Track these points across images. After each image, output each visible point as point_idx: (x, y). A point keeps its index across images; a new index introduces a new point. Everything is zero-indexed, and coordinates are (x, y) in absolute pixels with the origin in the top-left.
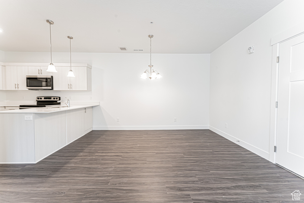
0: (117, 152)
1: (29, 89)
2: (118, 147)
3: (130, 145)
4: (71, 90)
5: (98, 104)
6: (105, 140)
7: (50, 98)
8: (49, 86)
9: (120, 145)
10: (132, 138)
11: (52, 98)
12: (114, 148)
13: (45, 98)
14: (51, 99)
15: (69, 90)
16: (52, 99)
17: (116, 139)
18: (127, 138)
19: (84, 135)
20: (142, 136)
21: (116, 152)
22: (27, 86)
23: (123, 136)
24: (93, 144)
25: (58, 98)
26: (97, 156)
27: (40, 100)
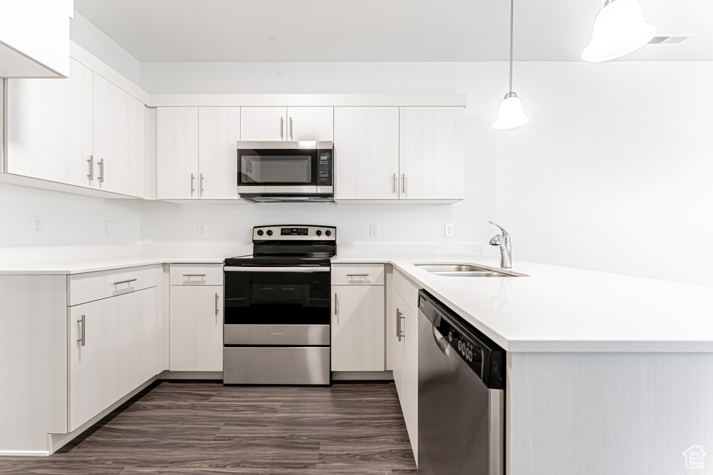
4: (403, 196)
7: (305, 232)
8: (324, 184)
11: (312, 231)
13: (283, 233)
14: (307, 234)
15: (394, 196)
16: (312, 237)
22: (240, 183)
25: (333, 231)
27: (265, 237)
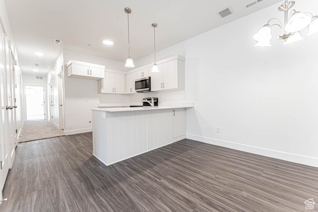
0: (193, 192)
1: (137, 92)
2: (200, 180)
3: (225, 185)
4: (164, 89)
5: (192, 106)
6: (190, 159)
8: (148, 88)
9: (207, 177)
10: (237, 167)
12: (193, 179)
17: (207, 161)
18: (226, 165)
19: (173, 143)
20: (262, 171)
21: (191, 191)
22: (136, 89)
23: (222, 159)
24: (172, 160)
25: (156, 99)
26: (161, 184)
